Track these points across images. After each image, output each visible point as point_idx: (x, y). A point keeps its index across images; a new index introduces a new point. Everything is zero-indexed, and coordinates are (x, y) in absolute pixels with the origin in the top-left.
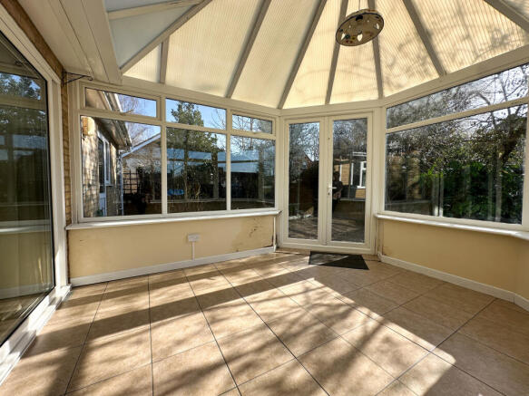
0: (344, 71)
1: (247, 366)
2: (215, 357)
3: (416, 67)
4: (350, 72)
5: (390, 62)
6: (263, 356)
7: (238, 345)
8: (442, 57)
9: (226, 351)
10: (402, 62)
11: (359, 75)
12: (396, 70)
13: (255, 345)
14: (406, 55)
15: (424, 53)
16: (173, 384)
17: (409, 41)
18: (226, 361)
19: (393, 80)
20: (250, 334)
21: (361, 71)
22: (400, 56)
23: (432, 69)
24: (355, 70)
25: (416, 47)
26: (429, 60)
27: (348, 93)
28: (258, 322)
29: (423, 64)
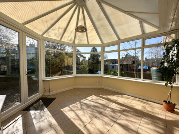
0: (42, 20)
1: (113, 117)
2: (116, 125)
3: (58, 35)
4: (43, 22)
5: (54, 29)
6: (108, 115)
7: (108, 121)
8: (63, 37)
9: (112, 124)
10: (56, 31)
11: (44, 25)
12: (53, 32)
13: (106, 118)
14: (58, 31)
15: (62, 33)
16: (131, 131)
17: (62, 29)
18: (115, 122)
19: (50, 33)
20: (102, 120)
21: (46, 25)
22: (57, 30)
23: (60, 38)
24: (45, 23)
25: (61, 31)
26: (61, 35)
27: (35, 27)
28: (95, 120)
29: (59, 35)
